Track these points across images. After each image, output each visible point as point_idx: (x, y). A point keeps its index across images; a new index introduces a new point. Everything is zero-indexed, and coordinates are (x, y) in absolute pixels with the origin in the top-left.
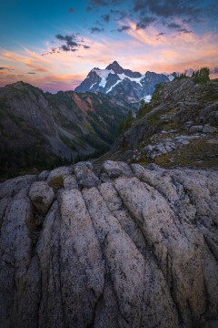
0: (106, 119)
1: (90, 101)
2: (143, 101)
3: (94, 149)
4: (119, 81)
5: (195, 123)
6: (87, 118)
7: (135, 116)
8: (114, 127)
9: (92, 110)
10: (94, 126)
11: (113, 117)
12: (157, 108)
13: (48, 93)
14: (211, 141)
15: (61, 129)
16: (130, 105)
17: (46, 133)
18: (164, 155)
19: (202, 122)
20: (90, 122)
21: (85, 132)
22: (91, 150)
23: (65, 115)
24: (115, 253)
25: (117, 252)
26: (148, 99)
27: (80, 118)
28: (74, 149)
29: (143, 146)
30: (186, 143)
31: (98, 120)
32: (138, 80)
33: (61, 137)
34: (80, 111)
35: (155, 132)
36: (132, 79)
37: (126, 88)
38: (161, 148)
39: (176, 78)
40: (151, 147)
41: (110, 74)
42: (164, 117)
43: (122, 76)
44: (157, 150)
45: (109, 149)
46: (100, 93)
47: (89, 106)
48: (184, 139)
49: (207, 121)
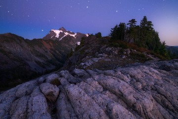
0: (60, 52)
1: (51, 44)
2: (77, 44)
3: (55, 67)
4: (65, 36)
5: (99, 53)
6: (50, 52)
7: (74, 50)
8: (64, 55)
9: (53, 48)
10: (54, 56)
11: (63, 51)
12: (83, 47)
13: (27, 40)
14: (106, 60)
15: (36, 58)
16: (71, 46)
17: (26, 60)
18: (89, 67)
19: (102, 53)
20: (52, 53)
21: (50, 58)
22: (53, 67)
23: (38, 50)
24: (117, 115)
25: (119, 113)
26: (79, 43)
27: (46, 52)
28: (44, 67)
29: (79, 63)
30: (97, 61)
31: (56, 52)
32: (74, 36)
33: (36, 62)
34: (46, 49)
35: (84, 57)
36: (71, 35)
37: (69, 38)
38: (87, 64)
39: (89, 36)
40: (83, 64)
41: (61, 32)
42: (86, 51)
43: (66, 34)
44: (86, 65)
45: (62, 66)
46: (56, 40)
47: (51, 46)
48: (96, 60)
49: (104, 52)
